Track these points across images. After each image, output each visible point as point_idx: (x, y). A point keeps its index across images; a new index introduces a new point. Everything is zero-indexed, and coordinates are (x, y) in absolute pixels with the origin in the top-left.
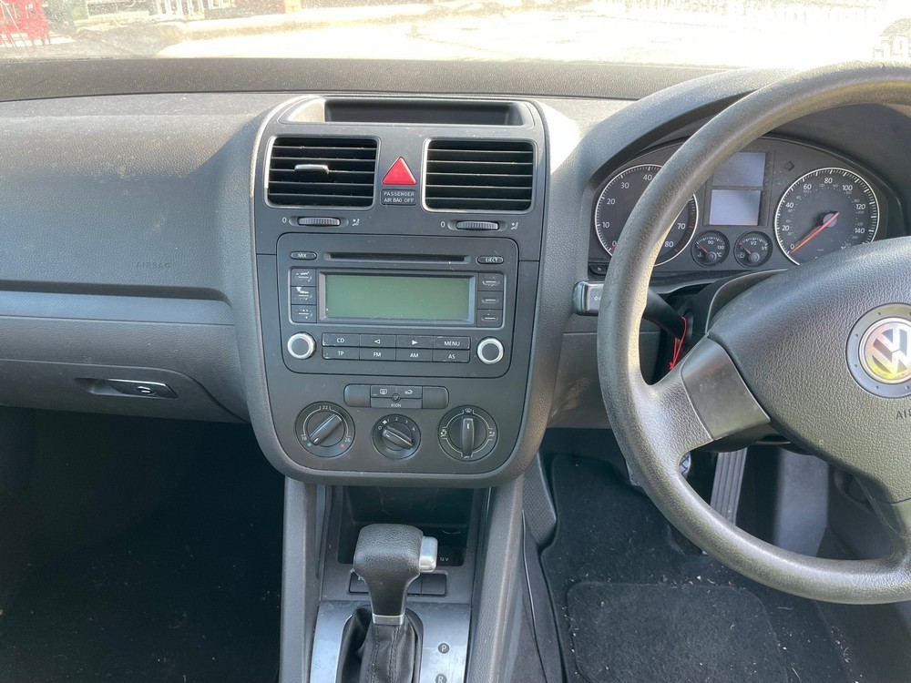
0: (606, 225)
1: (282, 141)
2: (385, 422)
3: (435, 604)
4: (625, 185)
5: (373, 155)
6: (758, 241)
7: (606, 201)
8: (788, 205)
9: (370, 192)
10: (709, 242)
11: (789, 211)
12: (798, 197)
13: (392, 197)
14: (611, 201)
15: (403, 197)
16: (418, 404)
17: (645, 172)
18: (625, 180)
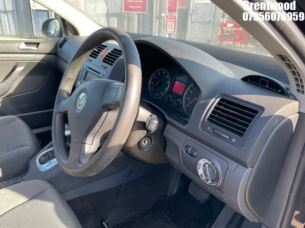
0: (152, 83)
4: (159, 74)
5: (104, 49)
6: (180, 100)
8: (191, 91)
9: (98, 56)
10: (170, 96)
15: (100, 58)
17: (163, 71)
18: (159, 72)
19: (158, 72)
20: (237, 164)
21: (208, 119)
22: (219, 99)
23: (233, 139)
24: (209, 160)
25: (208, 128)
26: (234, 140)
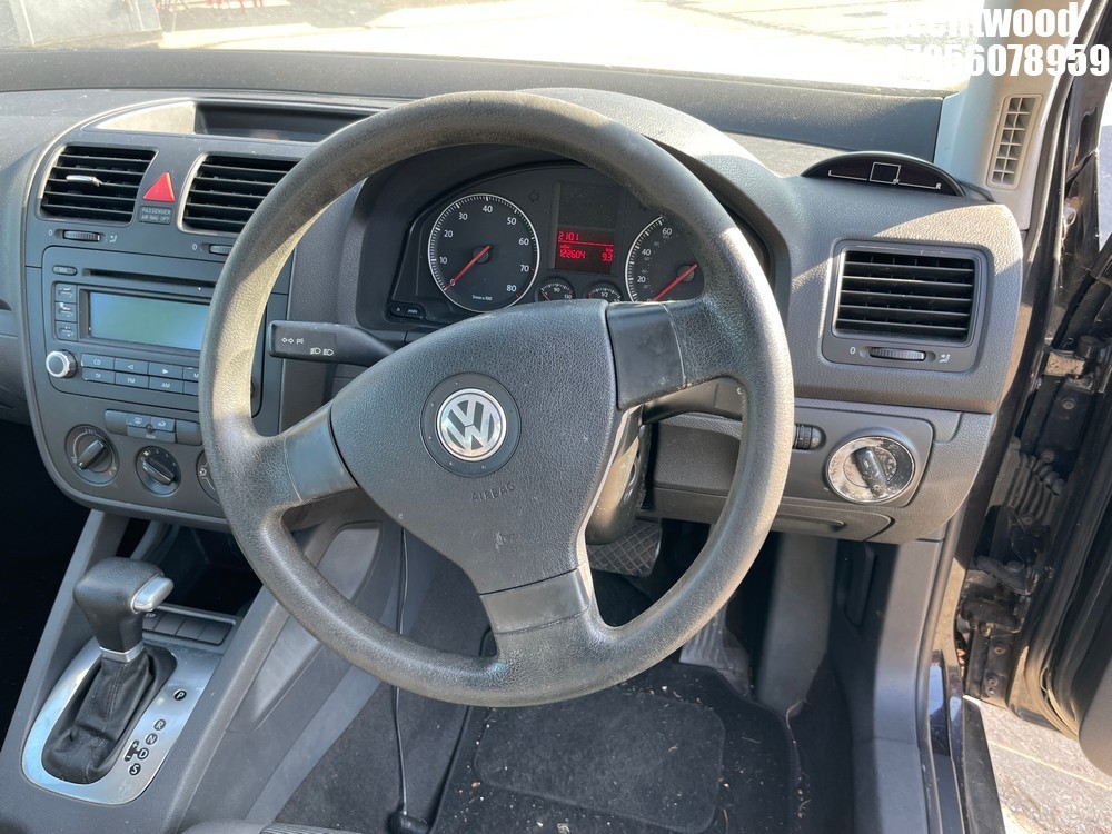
0: (444, 260)
1: (71, 149)
2: (146, 453)
3: (203, 652)
4: (463, 216)
5: (143, 167)
6: (610, 293)
7: (443, 233)
8: (644, 252)
9: (130, 206)
10: (556, 290)
11: (646, 259)
12: (656, 244)
13: (149, 214)
14: (449, 234)
15: (160, 215)
16: (171, 438)
17: (483, 202)
18: (463, 210)
19: (456, 212)
20: (958, 414)
21: (838, 323)
22: (842, 256)
23: (943, 356)
24: (876, 438)
25: (853, 350)
26: (945, 358)
